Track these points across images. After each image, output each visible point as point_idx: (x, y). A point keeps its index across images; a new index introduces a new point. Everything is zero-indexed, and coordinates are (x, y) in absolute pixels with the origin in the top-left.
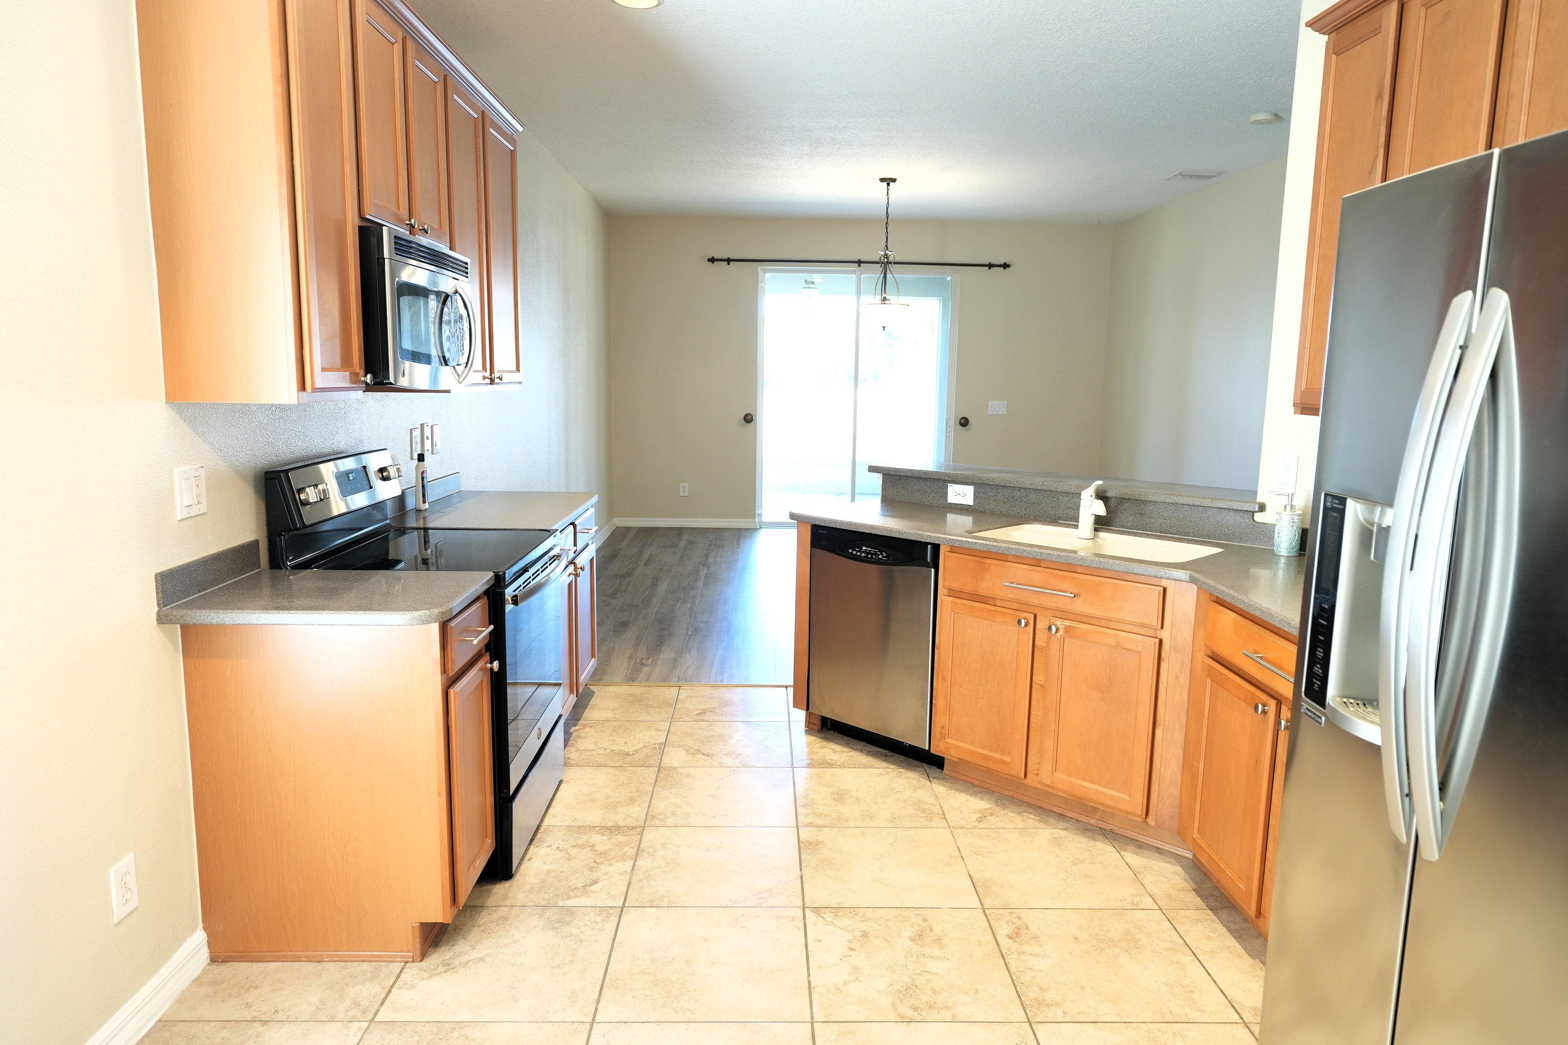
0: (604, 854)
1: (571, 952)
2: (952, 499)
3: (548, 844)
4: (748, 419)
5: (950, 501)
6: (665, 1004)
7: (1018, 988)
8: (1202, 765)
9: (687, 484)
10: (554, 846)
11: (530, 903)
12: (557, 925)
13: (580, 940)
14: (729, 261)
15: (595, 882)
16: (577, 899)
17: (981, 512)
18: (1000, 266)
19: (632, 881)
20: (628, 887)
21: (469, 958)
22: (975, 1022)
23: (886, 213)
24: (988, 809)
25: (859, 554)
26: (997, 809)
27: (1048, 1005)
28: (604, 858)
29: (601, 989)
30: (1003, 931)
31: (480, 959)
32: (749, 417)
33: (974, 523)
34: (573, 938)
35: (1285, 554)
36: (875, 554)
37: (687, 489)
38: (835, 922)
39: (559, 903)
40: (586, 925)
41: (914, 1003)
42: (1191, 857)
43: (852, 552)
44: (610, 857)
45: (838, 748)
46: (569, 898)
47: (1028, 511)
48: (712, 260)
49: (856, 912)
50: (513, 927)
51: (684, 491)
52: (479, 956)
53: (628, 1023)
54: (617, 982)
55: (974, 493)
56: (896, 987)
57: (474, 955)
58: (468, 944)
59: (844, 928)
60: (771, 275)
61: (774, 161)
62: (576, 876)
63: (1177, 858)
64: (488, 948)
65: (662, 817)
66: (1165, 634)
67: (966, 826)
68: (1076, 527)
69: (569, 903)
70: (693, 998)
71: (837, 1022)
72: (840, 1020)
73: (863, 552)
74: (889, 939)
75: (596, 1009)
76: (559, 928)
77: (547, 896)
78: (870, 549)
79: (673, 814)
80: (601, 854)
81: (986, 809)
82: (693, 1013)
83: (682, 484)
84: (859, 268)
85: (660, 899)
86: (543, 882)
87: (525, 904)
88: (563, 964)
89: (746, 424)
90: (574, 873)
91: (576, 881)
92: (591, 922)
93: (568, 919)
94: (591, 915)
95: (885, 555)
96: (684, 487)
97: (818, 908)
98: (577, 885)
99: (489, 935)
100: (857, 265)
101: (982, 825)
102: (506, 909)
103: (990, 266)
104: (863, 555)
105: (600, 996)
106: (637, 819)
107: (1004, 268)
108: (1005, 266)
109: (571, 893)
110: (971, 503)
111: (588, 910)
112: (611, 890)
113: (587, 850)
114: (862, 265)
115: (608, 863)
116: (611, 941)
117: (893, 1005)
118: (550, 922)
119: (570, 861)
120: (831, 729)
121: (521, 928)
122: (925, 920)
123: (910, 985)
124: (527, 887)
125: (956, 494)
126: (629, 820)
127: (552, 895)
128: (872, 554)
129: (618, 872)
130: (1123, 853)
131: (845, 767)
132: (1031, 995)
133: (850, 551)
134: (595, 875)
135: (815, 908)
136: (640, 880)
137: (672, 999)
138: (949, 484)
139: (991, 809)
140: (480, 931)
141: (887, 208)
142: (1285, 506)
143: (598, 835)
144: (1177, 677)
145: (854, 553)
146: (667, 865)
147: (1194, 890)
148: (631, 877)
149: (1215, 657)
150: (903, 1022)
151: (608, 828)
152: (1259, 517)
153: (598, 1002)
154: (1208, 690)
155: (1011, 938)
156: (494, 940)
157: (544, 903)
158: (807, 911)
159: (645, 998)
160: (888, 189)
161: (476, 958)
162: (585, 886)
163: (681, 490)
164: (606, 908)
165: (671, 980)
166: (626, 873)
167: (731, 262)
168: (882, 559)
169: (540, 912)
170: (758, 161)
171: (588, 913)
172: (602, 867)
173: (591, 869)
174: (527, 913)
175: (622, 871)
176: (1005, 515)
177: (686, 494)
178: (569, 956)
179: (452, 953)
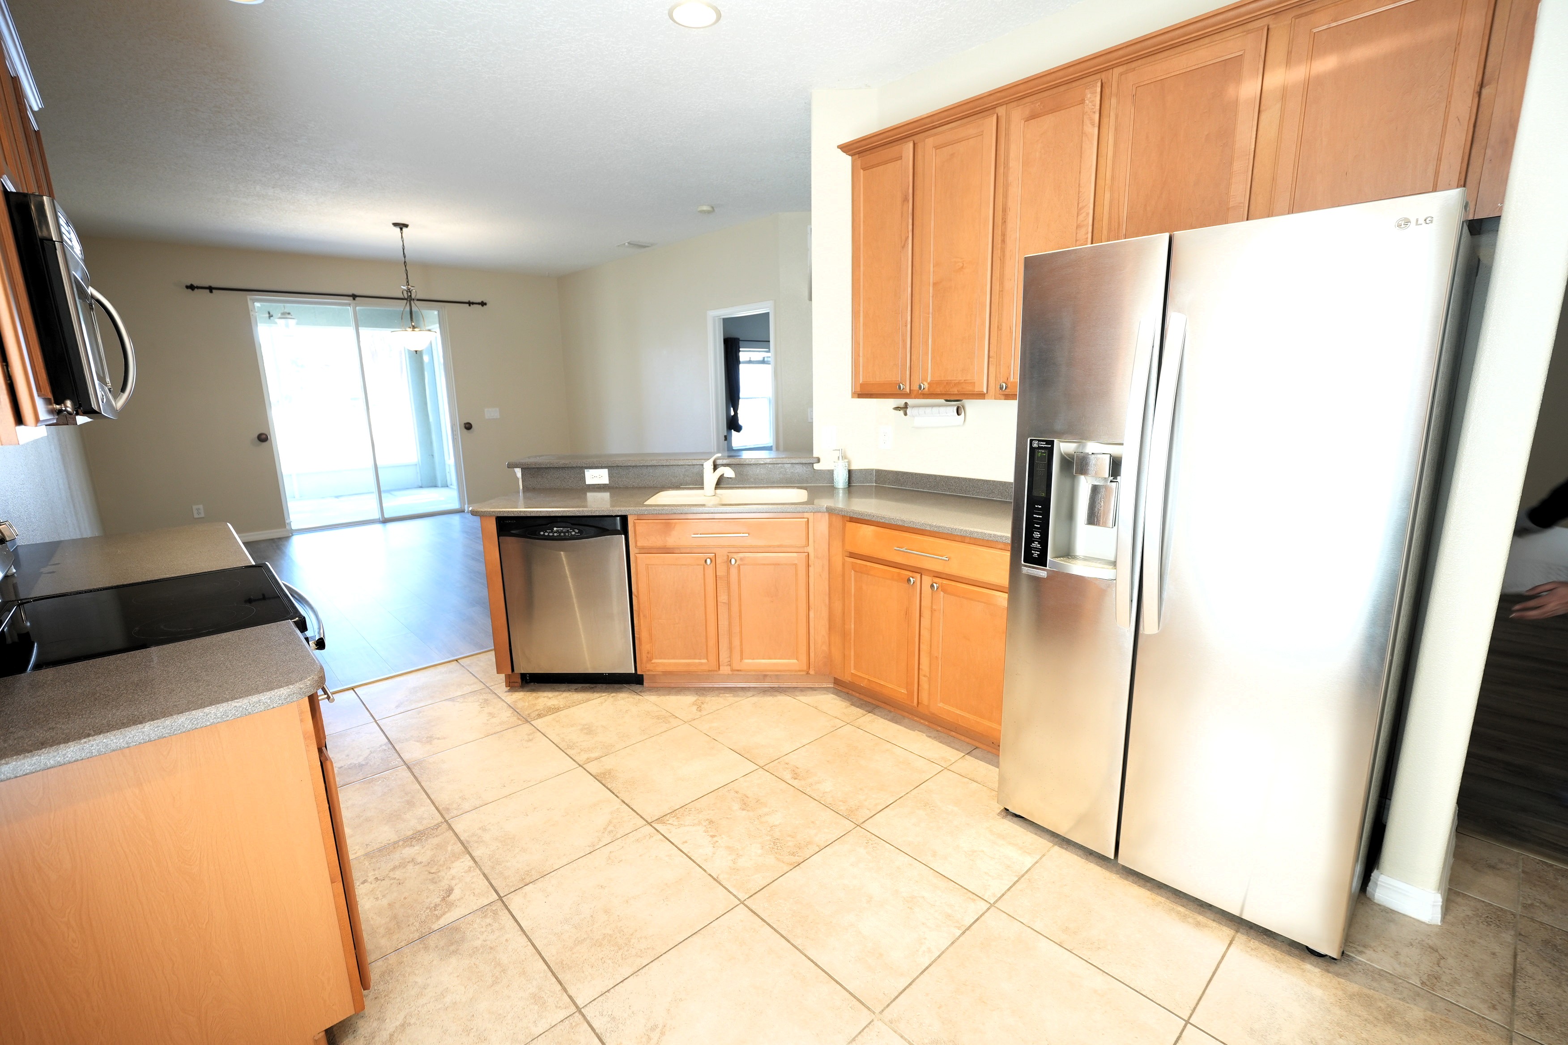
0: (431, 862)
1: (493, 963)
2: (589, 481)
3: (361, 880)
4: (263, 438)
5: (587, 483)
6: (624, 956)
7: (831, 808)
8: (853, 626)
9: (201, 507)
10: (371, 879)
11: (401, 944)
12: (452, 948)
13: (491, 948)
14: (211, 289)
15: (450, 891)
16: (447, 915)
17: (617, 488)
18: (479, 304)
19: (486, 872)
20: (487, 879)
21: (388, 1032)
22: (832, 843)
23: (403, 253)
24: (696, 700)
25: (551, 534)
26: (702, 698)
27: (856, 810)
28: (436, 866)
29: (557, 978)
30: (788, 776)
31: (403, 1026)
32: (264, 437)
33: (611, 497)
34: (481, 950)
35: (842, 487)
36: (568, 531)
37: (202, 511)
38: (682, 822)
39: (432, 927)
40: (483, 932)
41: (788, 851)
42: (833, 686)
43: (544, 534)
44: (441, 862)
45: (550, 694)
46: (438, 918)
47: (655, 482)
48: (192, 287)
49: (688, 809)
50: (407, 975)
51: (199, 513)
52: (398, 1023)
53: (611, 990)
54: (564, 963)
55: (609, 474)
56: (767, 847)
57: (391, 1025)
58: (372, 1020)
59: (693, 824)
60: (261, 305)
61: (293, 195)
62: (425, 895)
63: (826, 689)
64: (401, 1010)
65: (455, 806)
66: (810, 549)
67: (696, 717)
68: (702, 488)
69: (442, 922)
70: (641, 938)
71: (757, 892)
72: (758, 890)
73: (555, 532)
74: (729, 816)
75: (570, 997)
76: (458, 950)
77: (413, 929)
78: (562, 529)
79: (463, 798)
80: (429, 863)
81: (695, 701)
82: (653, 949)
83: (194, 507)
84: (354, 301)
85: (528, 875)
86: (395, 917)
87: (397, 947)
88: (497, 978)
89: (261, 443)
90: (419, 893)
91: (429, 899)
92: (484, 927)
93: (458, 936)
94: (478, 921)
95: (577, 531)
96: (198, 509)
97: (659, 818)
98: (433, 902)
99: (386, 998)
100: (351, 298)
101: (704, 713)
102: (380, 963)
103: (470, 303)
104: (555, 534)
105: (561, 984)
106: (432, 818)
107: (483, 306)
108: (483, 304)
109: (436, 912)
110: (607, 482)
111: (470, 917)
112: (474, 889)
113: (410, 867)
114: (357, 299)
115: (445, 868)
116: (520, 932)
117: (778, 859)
118: (443, 949)
119: (403, 884)
120: (531, 682)
121: (417, 972)
122: (737, 792)
123: (774, 841)
124: (382, 931)
125: (593, 477)
126: (425, 822)
127: (417, 924)
128: (564, 533)
129: (464, 871)
130: (797, 698)
131: (569, 707)
132: (842, 808)
133: (542, 533)
134: (444, 884)
135: (657, 820)
136: (493, 868)
137: (626, 948)
138: (585, 470)
139: (698, 699)
140: (372, 999)
141: (403, 250)
142: (839, 457)
143: (407, 849)
144: (820, 575)
145: (546, 534)
146: (504, 844)
147: (852, 705)
148: (480, 869)
149: (852, 555)
150: (795, 867)
151: (412, 838)
152: (817, 467)
153: (565, 990)
154: (853, 578)
155: (796, 779)
156: (398, 1000)
157: (416, 935)
158: (653, 824)
159: (603, 961)
160: (402, 233)
161: (397, 1027)
162: (444, 899)
163: (195, 512)
164: (486, 908)
165: (608, 934)
166: (472, 868)
167: (214, 291)
168: (575, 535)
169: (421, 946)
170: (274, 193)
171: (473, 921)
172: (442, 874)
173: (433, 882)
174: (409, 954)
175: (466, 868)
176: (637, 487)
177: (202, 515)
178: (495, 968)
179: (362, 1039)
